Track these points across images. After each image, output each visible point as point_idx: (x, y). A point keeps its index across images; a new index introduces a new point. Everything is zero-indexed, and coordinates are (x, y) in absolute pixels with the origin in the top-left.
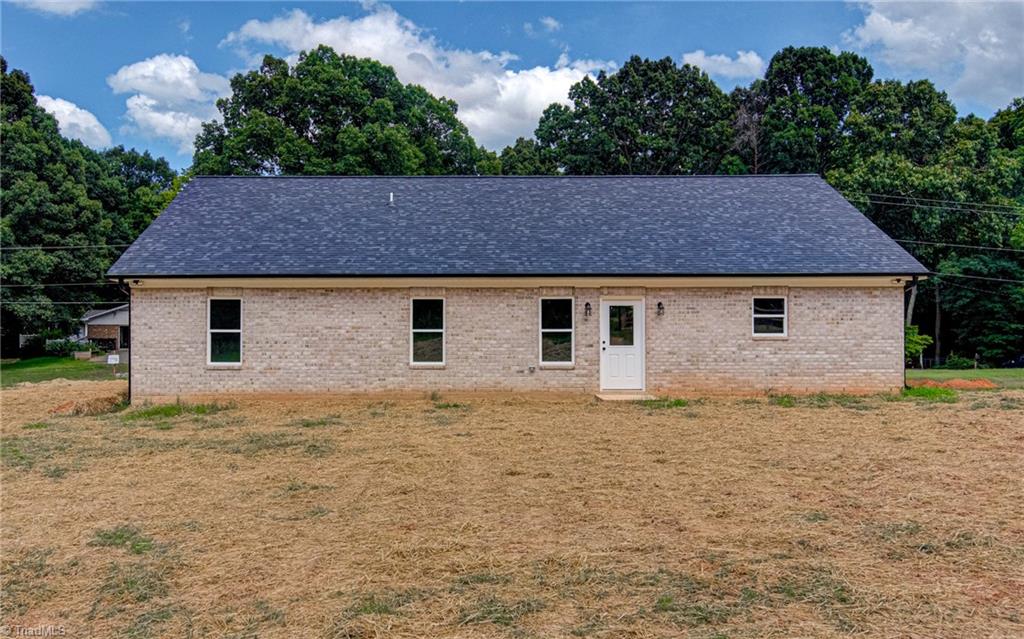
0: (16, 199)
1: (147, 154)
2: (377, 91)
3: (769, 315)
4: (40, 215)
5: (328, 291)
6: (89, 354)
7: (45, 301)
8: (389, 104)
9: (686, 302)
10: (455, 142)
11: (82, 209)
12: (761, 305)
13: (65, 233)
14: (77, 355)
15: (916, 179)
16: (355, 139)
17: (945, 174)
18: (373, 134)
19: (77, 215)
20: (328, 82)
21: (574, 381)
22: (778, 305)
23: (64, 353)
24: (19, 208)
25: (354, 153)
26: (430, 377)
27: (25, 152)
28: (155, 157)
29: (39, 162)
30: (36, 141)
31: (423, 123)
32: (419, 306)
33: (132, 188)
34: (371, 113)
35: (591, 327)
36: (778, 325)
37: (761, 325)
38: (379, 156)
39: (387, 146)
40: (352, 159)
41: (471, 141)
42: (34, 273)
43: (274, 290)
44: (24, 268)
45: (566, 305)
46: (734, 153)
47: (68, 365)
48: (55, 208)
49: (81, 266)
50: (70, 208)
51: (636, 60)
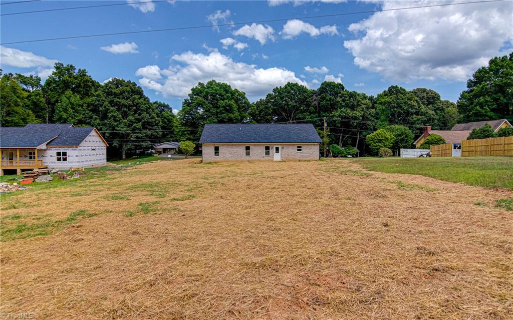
0: (142, 118)
1: (164, 103)
2: (227, 92)
3: (299, 148)
4: (148, 122)
5: (232, 145)
6: (157, 155)
7: (149, 143)
8: (230, 95)
9: (287, 147)
10: (245, 103)
11: (156, 120)
12: (298, 147)
13: (153, 126)
14: (155, 155)
15: (351, 115)
16: (222, 104)
17: (358, 113)
18: (227, 103)
19: (155, 121)
20: (215, 90)
21: (270, 158)
22: (301, 147)
23: (151, 155)
24: (143, 121)
25: (222, 107)
26: (248, 158)
27: (144, 107)
28: (166, 104)
29: (147, 109)
30: (145, 104)
31: (237, 98)
32: (246, 147)
33: (161, 112)
34: (225, 97)
35: (273, 151)
36: (301, 150)
37: (298, 150)
38: (228, 108)
39: (230, 106)
40: (221, 109)
41: (249, 102)
42: (147, 136)
43: (224, 145)
44: (144, 135)
45: (269, 147)
46: (312, 106)
47: (152, 158)
48: (151, 120)
49: (156, 134)
50: (154, 120)
51: (289, 83)
